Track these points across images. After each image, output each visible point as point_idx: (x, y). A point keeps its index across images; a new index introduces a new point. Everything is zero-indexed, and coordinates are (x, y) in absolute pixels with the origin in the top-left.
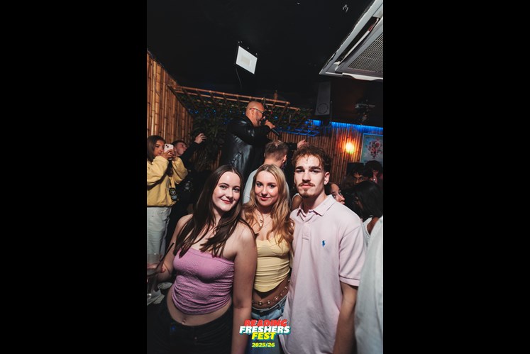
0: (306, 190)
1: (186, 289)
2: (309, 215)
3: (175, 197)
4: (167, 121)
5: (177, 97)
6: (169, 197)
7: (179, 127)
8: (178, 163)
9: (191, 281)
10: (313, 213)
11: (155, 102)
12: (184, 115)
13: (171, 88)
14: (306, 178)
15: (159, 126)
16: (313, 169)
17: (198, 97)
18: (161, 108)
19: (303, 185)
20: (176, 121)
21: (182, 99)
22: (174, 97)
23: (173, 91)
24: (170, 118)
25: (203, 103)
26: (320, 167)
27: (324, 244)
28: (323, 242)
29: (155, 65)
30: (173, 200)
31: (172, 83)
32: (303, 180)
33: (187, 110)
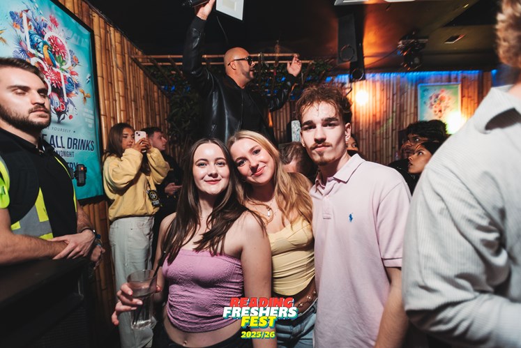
0: (321, 154)
1: (182, 300)
2: (329, 185)
3: (157, 202)
4: (136, 105)
5: (144, 72)
6: (149, 203)
7: (151, 112)
8: (155, 156)
9: (187, 288)
10: (334, 182)
11: (118, 81)
12: (156, 94)
13: (135, 61)
14: (319, 136)
15: (126, 111)
16: (327, 123)
17: (173, 68)
18: (126, 88)
19: (317, 147)
20: (147, 104)
21: (152, 73)
22: (141, 72)
23: (138, 64)
24: (139, 101)
25: (179, 74)
26: (338, 118)
27: (351, 219)
28: (350, 216)
29: (112, 32)
30: (155, 206)
31: (137, 53)
32: (316, 140)
33: (159, 88)
